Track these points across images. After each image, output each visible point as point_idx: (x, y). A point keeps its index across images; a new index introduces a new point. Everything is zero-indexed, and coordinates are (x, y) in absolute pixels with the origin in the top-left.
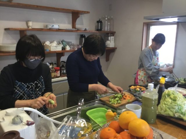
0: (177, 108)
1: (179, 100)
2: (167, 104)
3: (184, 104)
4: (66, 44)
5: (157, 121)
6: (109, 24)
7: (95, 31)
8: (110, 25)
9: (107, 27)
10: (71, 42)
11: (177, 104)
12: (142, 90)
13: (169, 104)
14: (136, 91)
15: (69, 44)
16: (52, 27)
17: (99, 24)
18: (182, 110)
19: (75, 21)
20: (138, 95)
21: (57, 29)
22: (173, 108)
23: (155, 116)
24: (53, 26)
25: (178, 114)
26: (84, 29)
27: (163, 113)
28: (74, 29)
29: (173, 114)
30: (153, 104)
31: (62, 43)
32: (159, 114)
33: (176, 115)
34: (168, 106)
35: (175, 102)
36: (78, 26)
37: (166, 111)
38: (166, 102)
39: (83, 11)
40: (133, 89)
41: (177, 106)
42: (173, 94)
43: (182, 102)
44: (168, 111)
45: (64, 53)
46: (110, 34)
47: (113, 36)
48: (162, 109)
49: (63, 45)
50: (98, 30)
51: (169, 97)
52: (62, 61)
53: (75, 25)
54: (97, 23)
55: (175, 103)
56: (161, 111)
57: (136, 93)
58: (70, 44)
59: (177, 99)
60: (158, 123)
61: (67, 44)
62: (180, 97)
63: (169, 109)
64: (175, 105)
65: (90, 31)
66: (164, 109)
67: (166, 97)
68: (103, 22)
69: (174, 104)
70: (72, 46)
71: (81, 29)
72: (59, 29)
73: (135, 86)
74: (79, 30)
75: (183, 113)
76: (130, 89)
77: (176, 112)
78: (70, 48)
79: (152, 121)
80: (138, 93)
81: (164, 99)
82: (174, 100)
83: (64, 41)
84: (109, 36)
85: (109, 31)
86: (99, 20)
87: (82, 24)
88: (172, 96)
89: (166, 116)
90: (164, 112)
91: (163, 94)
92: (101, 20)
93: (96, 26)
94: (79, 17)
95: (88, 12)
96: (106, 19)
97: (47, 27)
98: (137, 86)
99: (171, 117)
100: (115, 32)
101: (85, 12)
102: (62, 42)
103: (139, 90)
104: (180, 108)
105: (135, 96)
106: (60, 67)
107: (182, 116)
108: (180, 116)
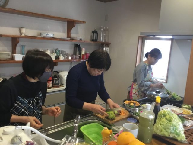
0: (172, 128)
1: (174, 121)
2: (163, 125)
3: (178, 125)
4: (59, 53)
5: (153, 140)
6: (104, 34)
7: (90, 41)
8: (106, 36)
9: (103, 38)
10: (65, 51)
11: (172, 125)
12: (136, 105)
13: (165, 124)
14: (130, 106)
15: (62, 53)
16: (46, 35)
17: (95, 34)
18: (177, 131)
19: (71, 30)
20: (132, 111)
21: (51, 37)
22: (168, 129)
23: (151, 136)
24: (48, 34)
25: (173, 134)
26: (79, 39)
27: (158, 133)
28: (69, 39)
29: (168, 134)
30: (150, 124)
31: (56, 52)
32: (155, 133)
33: (171, 136)
34: (164, 126)
35: (170, 122)
36: (73, 35)
37: (161, 131)
38: (162, 122)
39: (79, 21)
40: (127, 104)
41: (172, 127)
42: (169, 115)
43: (177, 123)
44: (163, 131)
45: (58, 63)
46: (105, 45)
47: (108, 47)
48: (157, 129)
49: (57, 54)
50: (93, 40)
51: (165, 117)
52: (55, 71)
53: (70, 34)
54: (93, 34)
55: (171, 124)
56: (157, 131)
57: (130, 108)
58: (64, 53)
59: (172, 119)
60: (153, 142)
61: (61, 54)
62: (175, 118)
63: (165, 130)
64: (171, 126)
65: (85, 41)
66: (160, 130)
67: (161, 117)
68: (98, 32)
69: (169, 125)
70: (66, 56)
71: (76, 39)
72: (53, 38)
73: (129, 101)
74: (74, 40)
75: (178, 134)
76: (124, 103)
77: (171, 133)
78: (63, 58)
79: (148, 141)
80: (133, 109)
81: (159, 119)
82: (170, 121)
83: (58, 50)
84: (104, 47)
85: (104, 42)
86: (95, 31)
87: (78, 33)
88: (168, 117)
89: (161, 136)
90: (160, 132)
91: (159, 113)
92: (96, 31)
93: (91, 36)
94: (74, 26)
95: (84, 22)
96: (102, 29)
97: (41, 35)
98: (132, 101)
99: (166, 137)
100: (110, 43)
101: (81, 21)
102: (56, 50)
103: (133, 105)
104: (174, 129)
105: (129, 112)
106: (53, 78)
107: (176, 136)
108: (175, 137)
